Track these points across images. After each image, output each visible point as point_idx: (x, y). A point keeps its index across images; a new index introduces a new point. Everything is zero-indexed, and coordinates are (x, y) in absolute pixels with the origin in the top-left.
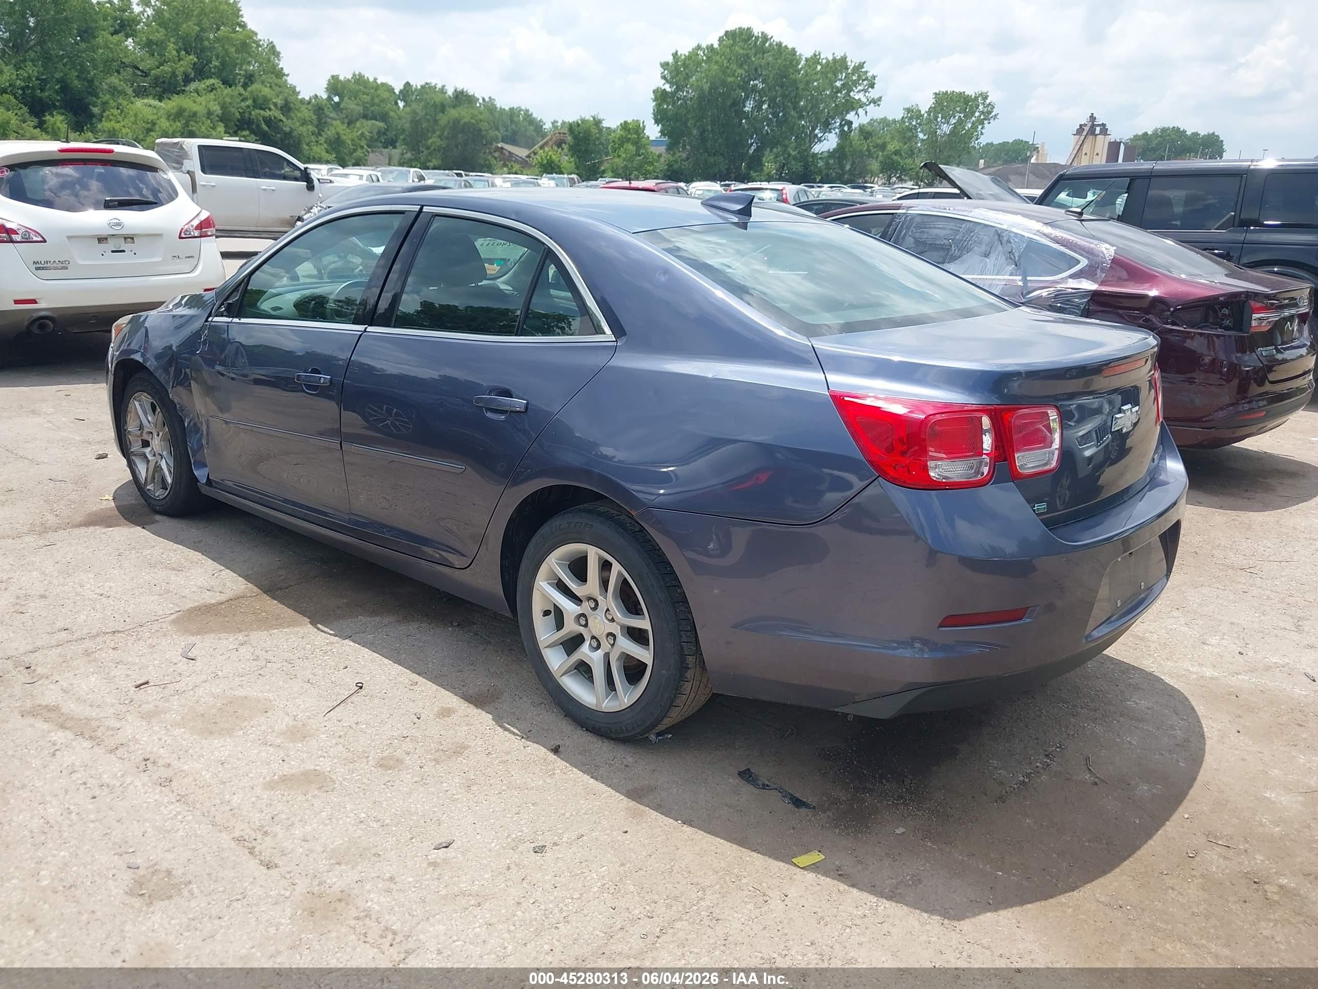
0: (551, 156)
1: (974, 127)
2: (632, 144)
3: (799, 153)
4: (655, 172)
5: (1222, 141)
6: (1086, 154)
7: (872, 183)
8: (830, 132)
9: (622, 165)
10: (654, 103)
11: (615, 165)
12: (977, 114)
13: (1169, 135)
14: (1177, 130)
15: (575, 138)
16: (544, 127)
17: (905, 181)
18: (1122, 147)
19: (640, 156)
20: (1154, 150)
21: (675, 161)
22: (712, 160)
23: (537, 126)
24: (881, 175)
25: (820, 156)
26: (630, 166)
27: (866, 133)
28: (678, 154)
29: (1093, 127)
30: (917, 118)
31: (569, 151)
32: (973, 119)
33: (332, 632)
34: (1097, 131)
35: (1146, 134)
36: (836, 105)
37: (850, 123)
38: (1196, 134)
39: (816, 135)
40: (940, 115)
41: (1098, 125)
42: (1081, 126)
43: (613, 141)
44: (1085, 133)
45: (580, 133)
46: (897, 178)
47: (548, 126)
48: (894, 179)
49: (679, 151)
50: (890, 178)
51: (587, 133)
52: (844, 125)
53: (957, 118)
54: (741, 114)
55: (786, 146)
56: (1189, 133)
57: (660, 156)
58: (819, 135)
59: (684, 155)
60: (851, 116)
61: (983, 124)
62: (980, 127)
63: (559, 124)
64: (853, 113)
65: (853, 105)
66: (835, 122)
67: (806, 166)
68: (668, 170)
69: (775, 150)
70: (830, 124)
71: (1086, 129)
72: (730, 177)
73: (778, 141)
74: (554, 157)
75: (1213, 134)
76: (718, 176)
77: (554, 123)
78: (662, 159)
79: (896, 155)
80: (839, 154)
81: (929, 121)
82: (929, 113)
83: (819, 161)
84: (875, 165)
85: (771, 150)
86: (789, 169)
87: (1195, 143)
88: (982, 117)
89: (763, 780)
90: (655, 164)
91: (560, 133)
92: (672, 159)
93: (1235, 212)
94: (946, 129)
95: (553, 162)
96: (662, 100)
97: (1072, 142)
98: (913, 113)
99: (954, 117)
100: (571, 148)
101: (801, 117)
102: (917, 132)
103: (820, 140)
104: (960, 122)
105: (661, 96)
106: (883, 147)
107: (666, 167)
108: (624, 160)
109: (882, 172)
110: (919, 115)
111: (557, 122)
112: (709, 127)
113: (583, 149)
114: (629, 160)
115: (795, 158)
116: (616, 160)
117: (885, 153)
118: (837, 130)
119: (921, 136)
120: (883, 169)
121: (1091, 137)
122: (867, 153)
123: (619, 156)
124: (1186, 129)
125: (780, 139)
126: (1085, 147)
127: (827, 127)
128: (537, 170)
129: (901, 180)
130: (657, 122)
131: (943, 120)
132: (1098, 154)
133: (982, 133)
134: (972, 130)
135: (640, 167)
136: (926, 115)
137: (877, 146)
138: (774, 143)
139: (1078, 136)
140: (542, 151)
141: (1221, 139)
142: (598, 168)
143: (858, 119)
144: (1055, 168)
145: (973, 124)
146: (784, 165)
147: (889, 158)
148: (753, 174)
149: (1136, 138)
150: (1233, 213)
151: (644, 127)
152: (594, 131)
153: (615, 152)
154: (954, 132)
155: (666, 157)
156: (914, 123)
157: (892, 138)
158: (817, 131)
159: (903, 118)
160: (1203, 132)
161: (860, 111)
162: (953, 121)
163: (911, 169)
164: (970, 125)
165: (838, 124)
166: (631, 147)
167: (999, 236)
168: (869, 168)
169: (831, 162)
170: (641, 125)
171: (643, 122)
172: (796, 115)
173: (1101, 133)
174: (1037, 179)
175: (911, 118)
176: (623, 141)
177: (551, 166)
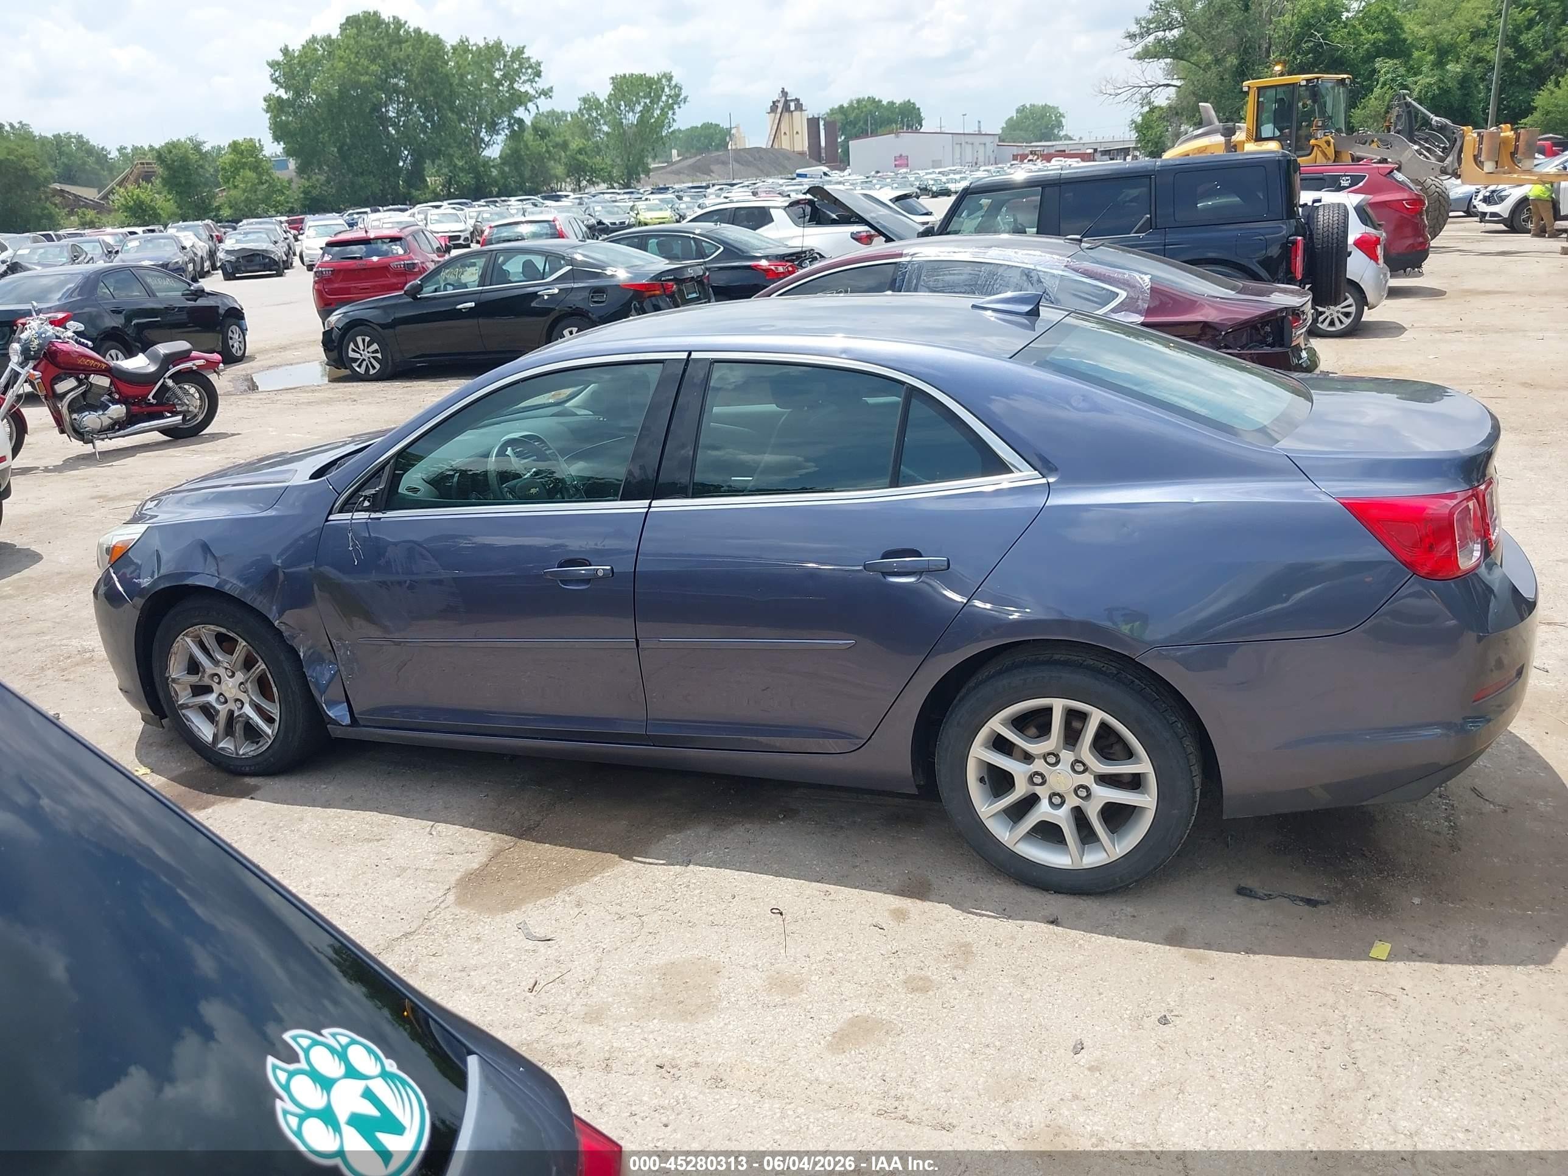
0: (138, 196)
1: (664, 113)
2: (250, 169)
3: (466, 163)
4: (287, 202)
5: (919, 109)
6: (785, 133)
7: (560, 191)
8: (498, 134)
9: (243, 198)
10: (268, 115)
11: (232, 199)
12: (664, 98)
13: (865, 106)
14: (871, 100)
15: (168, 167)
16: (109, 156)
17: (598, 184)
18: (822, 123)
19: (263, 184)
20: (853, 124)
21: (314, 187)
22: (361, 180)
23: (100, 156)
24: (568, 180)
25: (492, 164)
26: (253, 197)
27: (541, 132)
28: (314, 178)
29: (787, 103)
30: (596, 109)
31: (164, 186)
32: (661, 104)
33: (662, 862)
34: (792, 107)
35: (841, 107)
36: (500, 101)
37: (520, 121)
38: (892, 103)
39: (482, 140)
40: (622, 103)
41: (792, 100)
42: (774, 102)
43: (223, 169)
44: (779, 110)
45: (174, 161)
46: (588, 181)
47: (114, 154)
48: (585, 183)
49: (315, 174)
50: (579, 182)
51: (184, 160)
52: (513, 125)
53: (642, 104)
54: (385, 120)
55: (451, 156)
56: (885, 103)
57: (290, 181)
58: (487, 139)
59: (323, 178)
60: (520, 113)
61: (673, 109)
62: (670, 113)
63: (129, 151)
64: (521, 109)
65: (521, 99)
66: (503, 122)
67: (478, 177)
68: (305, 199)
69: (437, 162)
70: (497, 124)
71: (780, 105)
72: (387, 200)
73: (440, 150)
74: (142, 196)
75: (909, 101)
76: (371, 200)
77: (121, 150)
78: (294, 186)
79: (581, 154)
80: (513, 158)
81: (611, 111)
82: (609, 101)
83: (492, 169)
84: (560, 170)
85: (433, 163)
86: (457, 183)
87: (892, 112)
88: (670, 101)
89: (1261, 892)
90: (285, 192)
91: (142, 164)
92: (307, 184)
93: (1150, 214)
94: (632, 118)
95: (142, 203)
96: (278, 111)
97: (767, 122)
98: (590, 103)
99: (639, 104)
100: (166, 182)
101: (462, 119)
102: (600, 125)
103: (487, 145)
104: (647, 109)
105: (275, 106)
106: (565, 146)
107: (302, 195)
108: (244, 191)
109: (568, 176)
110: (598, 105)
111: (125, 148)
112: (348, 140)
113: (183, 181)
114: (250, 190)
115: (462, 169)
116: (233, 192)
117: (568, 153)
118: (507, 132)
119: (605, 128)
120: (569, 171)
121: (786, 115)
122: (547, 155)
123: (236, 187)
124: (881, 99)
125: (443, 148)
126: (782, 125)
127: (493, 129)
128: (122, 216)
129: (592, 183)
130: (277, 139)
131: (627, 109)
132: (797, 133)
133: (674, 120)
134: (663, 118)
135: (267, 198)
136: (605, 104)
137: (556, 146)
138: (436, 154)
139: (772, 115)
140: (122, 190)
141: (917, 106)
142: (210, 204)
143: (525, 115)
144: (758, 152)
145: (662, 109)
146: (451, 178)
147: (575, 159)
148: (415, 193)
149: (833, 111)
150: (1148, 216)
151: (262, 146)
152: (194, 157)
153: (228, 182)
154: (642, 120)
155: (299, 183)
156: (594, 114)
157: (573, 135)
158: (482, 135)
159: (580, 110)
160: (898, 101)
161: (530, 105)
162: (639, 108)
163: (602, 169)
164: (658, 112)
165: (506, 123)
166: (250, 174)
167: (1028, 276)
168: (552, 172)
169: (507, 169)
170: (257, 145)
171: (260, 140)
172: (455, 117)
173: (796, 109)
174: (742, 167)
175: (589, 109)
176: (236, 168)
177: (142, 209)
